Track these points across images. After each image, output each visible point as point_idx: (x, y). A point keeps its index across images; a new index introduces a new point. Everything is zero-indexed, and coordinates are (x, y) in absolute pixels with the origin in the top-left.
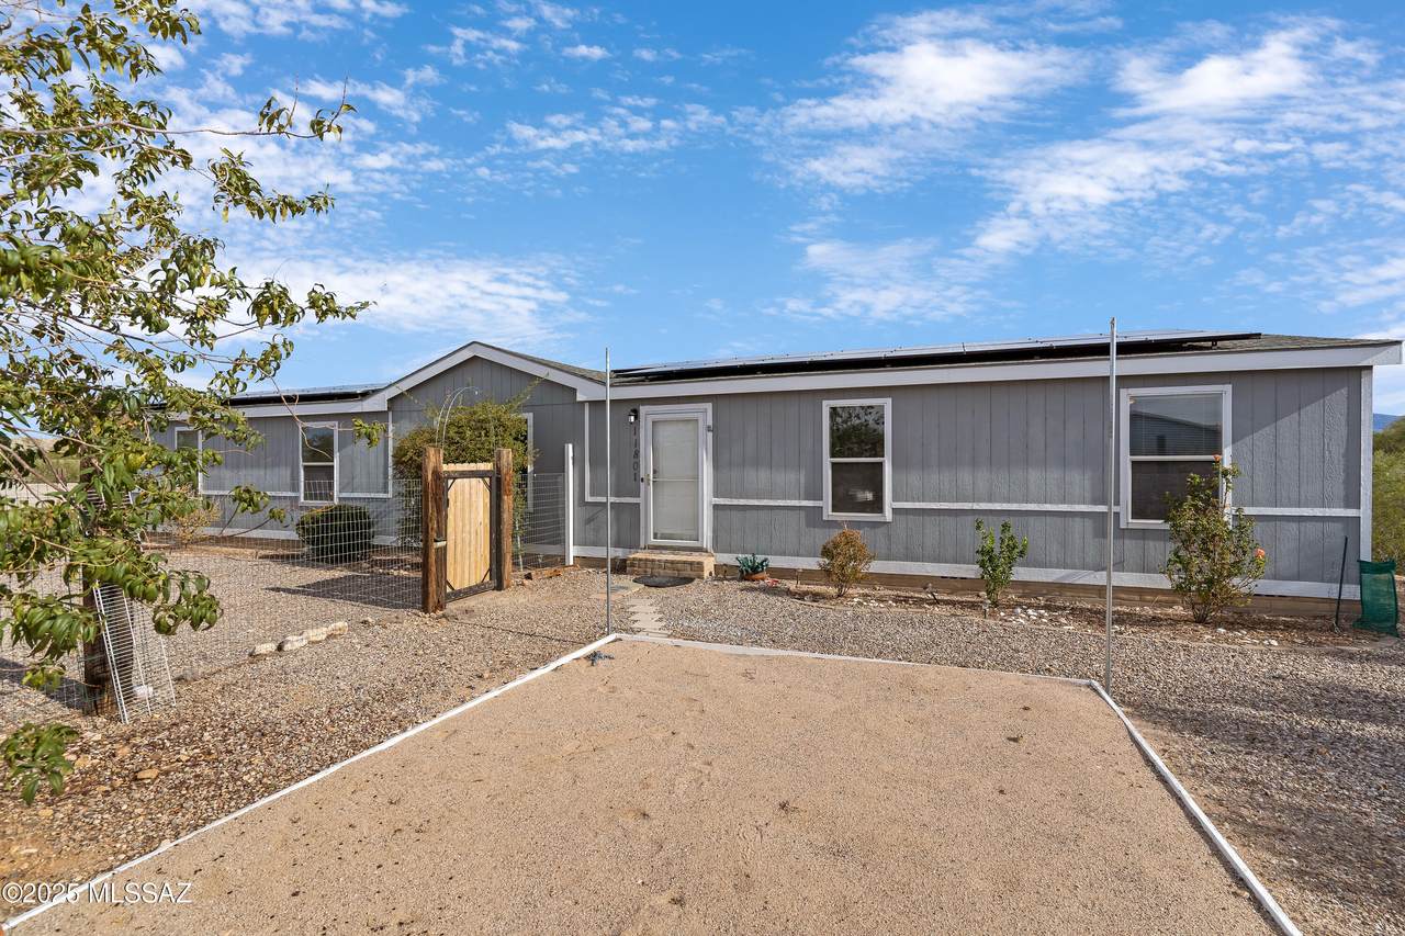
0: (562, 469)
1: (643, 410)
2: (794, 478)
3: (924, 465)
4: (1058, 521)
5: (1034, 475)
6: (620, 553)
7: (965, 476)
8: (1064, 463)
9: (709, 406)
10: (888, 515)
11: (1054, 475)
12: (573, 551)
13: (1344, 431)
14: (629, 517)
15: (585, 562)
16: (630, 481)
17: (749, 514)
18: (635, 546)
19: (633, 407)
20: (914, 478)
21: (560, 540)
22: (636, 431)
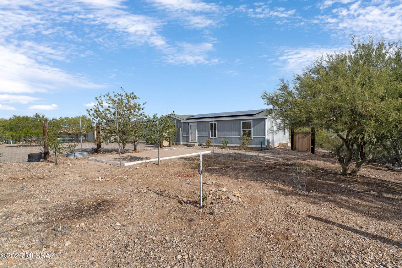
0: (180, 132)
1: (189, 123)
2: (206, 133)
3: (221, 131)
4: (235, 138)
5: (233, 132)
6: (186, 143)
7: (225, 133)
8: (236, 131)
9: (197, 123)
10: (217, 137)
11: (234, 132)
12: (181, 143)
13: (264, 126)
14: (188, 138)
15: (183, 144)
16: (188, 134)
17: (202, 138)
18: (189, 142)
19: (188, 123)
20: (220, 133)
21: (180, 142)
22: (189, 126)
